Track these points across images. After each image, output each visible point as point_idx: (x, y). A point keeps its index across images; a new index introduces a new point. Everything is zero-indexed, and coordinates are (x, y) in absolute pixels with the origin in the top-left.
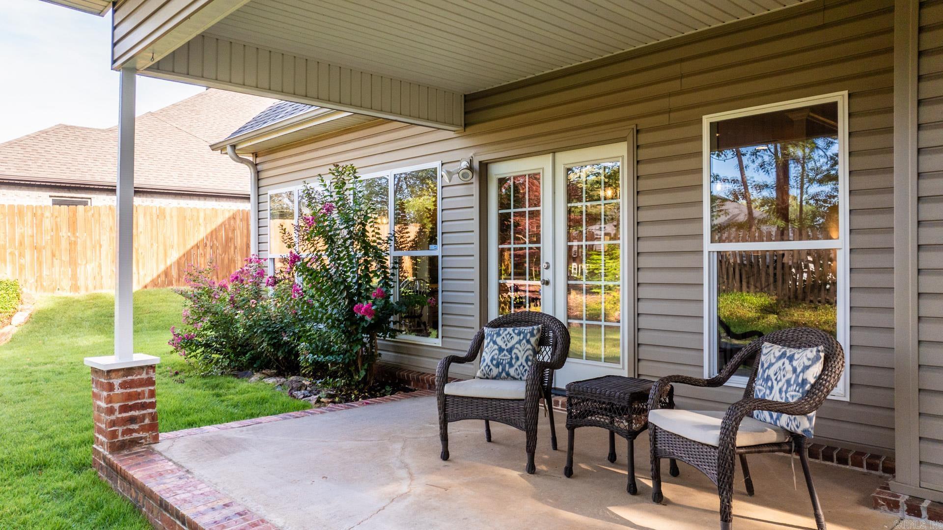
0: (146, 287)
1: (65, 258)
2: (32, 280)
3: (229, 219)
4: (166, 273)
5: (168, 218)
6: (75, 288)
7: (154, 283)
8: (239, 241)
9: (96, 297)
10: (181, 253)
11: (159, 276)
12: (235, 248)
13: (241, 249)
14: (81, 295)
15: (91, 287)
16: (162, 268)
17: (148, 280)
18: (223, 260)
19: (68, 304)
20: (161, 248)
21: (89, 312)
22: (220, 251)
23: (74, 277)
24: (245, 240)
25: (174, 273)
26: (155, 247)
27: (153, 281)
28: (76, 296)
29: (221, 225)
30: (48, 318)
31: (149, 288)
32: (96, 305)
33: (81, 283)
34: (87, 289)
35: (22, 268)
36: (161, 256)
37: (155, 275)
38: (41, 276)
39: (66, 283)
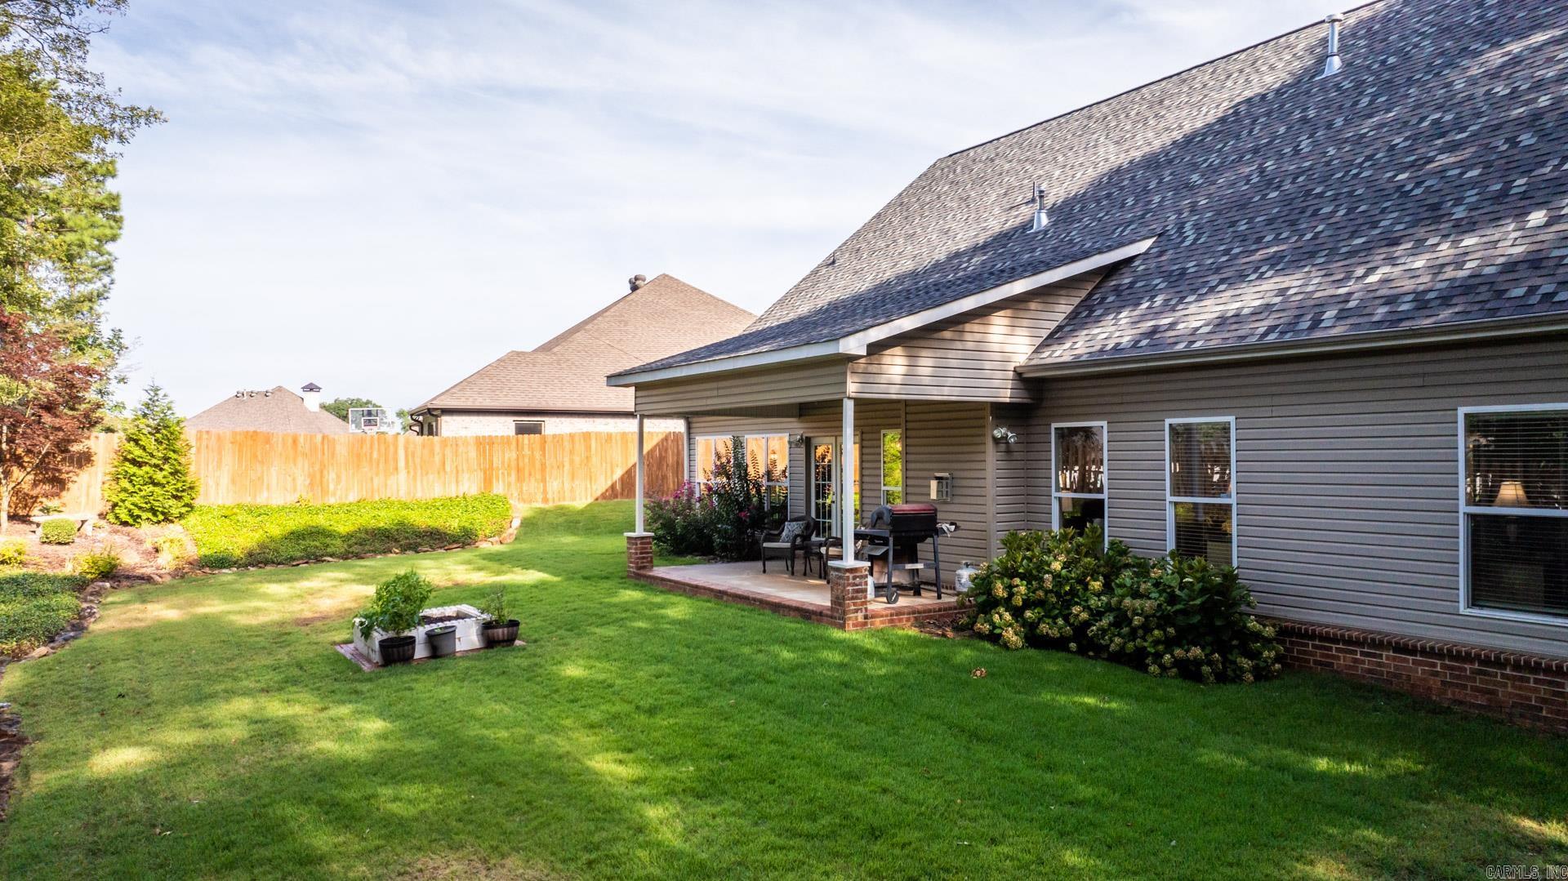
0: (597, 499)
1: (539, 476)
2: (515, 494)
3: (662, 440)
4: (613, 487)
5: (614, 441)
6: (545, 500)
7: (603, 496)
8: (671, 459)
9: (562, 508)
10: (624, 471)
11: (607, 491)
12: (667, 465)
13: (673, 466)
14: (549, 506)
15: (556, 499)
16: (609, 483)
17: (599, 493)
18: (657, 476)
19: (543, 513)
20: (609, 465)
21: (560, 520)
22: (655, 468)
23: (545, 492)
24: (675, 458)
25: (618, 487)
26: (604, 465)
27: (602, 494)
28: (546, 506)
29: (655, 446)
30: (532, 524)
31: (599, 501)
32: (564, 514)
33: (550, 496)
34: (554, 501)
35: (509, 484)
36: (609, 473)
37: (604, 490)
38: (521, 491)
39: (540, 497)
